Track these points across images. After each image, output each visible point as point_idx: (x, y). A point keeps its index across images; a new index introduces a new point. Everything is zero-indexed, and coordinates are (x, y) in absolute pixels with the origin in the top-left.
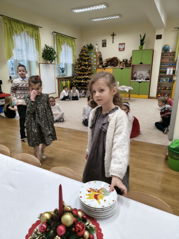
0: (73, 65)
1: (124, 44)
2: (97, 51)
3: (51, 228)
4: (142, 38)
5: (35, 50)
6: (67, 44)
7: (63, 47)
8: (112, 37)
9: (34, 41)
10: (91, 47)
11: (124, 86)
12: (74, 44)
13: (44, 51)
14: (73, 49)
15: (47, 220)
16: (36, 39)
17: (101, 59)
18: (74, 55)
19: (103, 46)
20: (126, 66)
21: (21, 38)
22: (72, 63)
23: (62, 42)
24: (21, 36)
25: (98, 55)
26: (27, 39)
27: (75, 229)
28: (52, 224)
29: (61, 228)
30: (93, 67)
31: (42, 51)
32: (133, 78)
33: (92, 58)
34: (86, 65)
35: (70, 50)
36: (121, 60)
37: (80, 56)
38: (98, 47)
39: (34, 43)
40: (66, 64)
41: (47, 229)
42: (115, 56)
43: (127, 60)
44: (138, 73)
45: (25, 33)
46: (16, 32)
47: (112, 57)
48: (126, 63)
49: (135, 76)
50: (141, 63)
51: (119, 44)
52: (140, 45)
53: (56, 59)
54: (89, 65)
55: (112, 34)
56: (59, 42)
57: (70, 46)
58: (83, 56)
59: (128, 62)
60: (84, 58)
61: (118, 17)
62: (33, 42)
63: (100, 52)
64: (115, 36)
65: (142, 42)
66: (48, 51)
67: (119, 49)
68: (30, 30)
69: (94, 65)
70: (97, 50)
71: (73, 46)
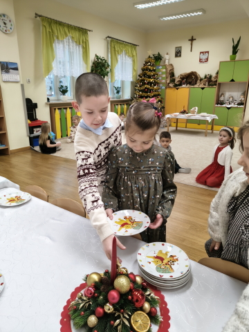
0: (132, 83)
1: (208, 52)
2: (167, 63)
3: (100, 294)
4: (236, 43)
5: (82, 62)
6: (126, 54)
7: (119, 57)
8: (190, 42)
9: (81, 49)
10: (158, 58)
11: (205, 114)
12: (135, 54)
13: (93, 63)
14: (134, 61)
15: (96, 282)
16: (83, 47)
17: (172, 75)
18: (134, 70)
19: (176, 56)
20: (209, 85)
21: (64, 47)
22: (131, 80)
23: (118, 51)
24: (64, 44)
25: (169, 69)
26: (71, 47)
27: (132, 298)
28: (102, 288)
29: (114, 294)
30: (161, 85)
31: (90, 64)
32: (219, 102)
33: (160, 73)
34: (151, 83)
35: (129, 61)
36: (202, 76)
37: (143, 70)
38: (169, 58)
39: (81, 52)
40: (123, 82)
41: (94, 293)
42: (194, 71)
43: (211, 77)
44: (227, 94)
45: (69, 39)
46: (58, 38)
47: (188, 71)
48: (210, 81)
49: (222, 99)
50: (232, 80)
51: (201, 53)
52: (231, 54)
53: (109, 74)
54: (156, 83)
55: (191, 38)
56: (115, 50)
57: (129, 56)
58: (147, 70)
59: (213, 79)
60: (149, 73)
61: (201, 13)
62: (79, 50)
63: (172, 65)
64: (194, 42)
65: (235, 50)
66: (98, 63)
67: (200, 60)
68: (76, 34)
69: (163, 83)
70: (167, 61)
71: (133, 56)
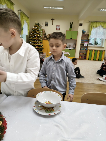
0: (27, 36)
1: (60, 26)
4: (71, 24)
8: (52, 21)
14: (28, 25)
18: (28, 29)
23: (24, 18)
34: (38, 37)
37: (33, 30)
50: (71, 39)
51: (57, 26)
52: (70, 28)
55: (52, 19)
57: (27, 22)
58: (36, 30)
61: (62, 8)
63: (44, 29)
64: (54, 21)
67: (57, 29)
68: (9, 4)
